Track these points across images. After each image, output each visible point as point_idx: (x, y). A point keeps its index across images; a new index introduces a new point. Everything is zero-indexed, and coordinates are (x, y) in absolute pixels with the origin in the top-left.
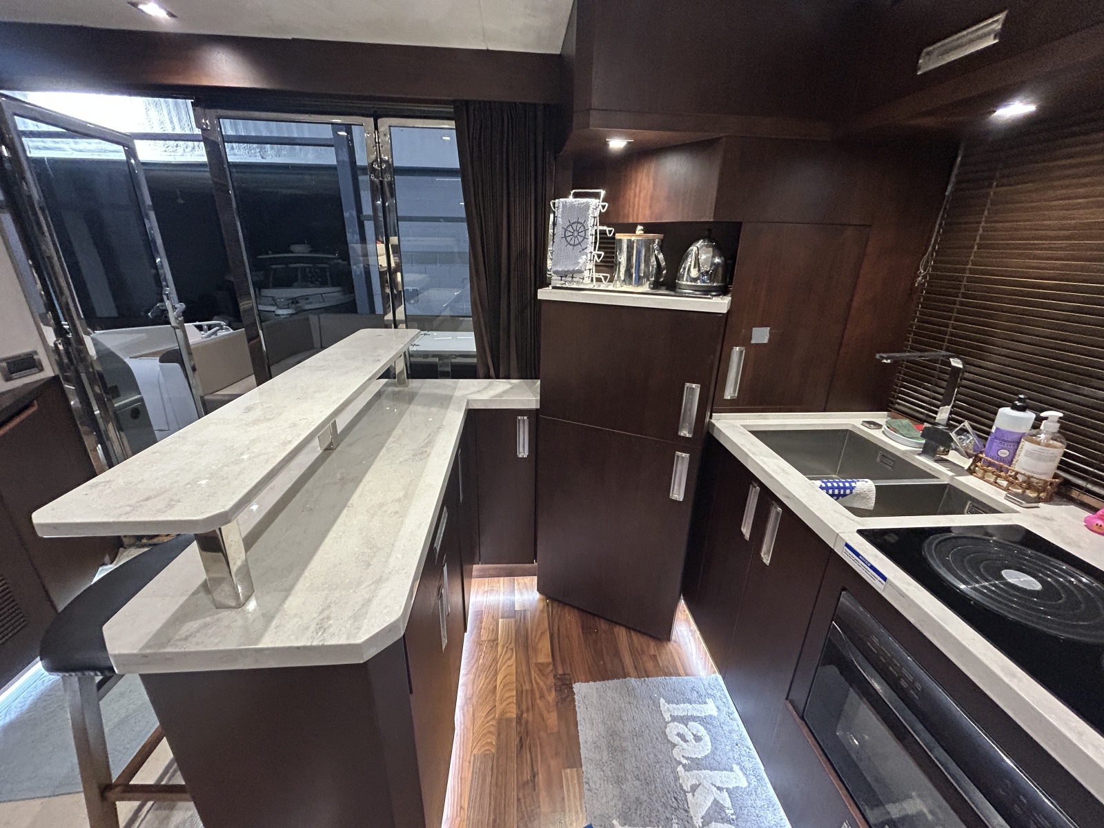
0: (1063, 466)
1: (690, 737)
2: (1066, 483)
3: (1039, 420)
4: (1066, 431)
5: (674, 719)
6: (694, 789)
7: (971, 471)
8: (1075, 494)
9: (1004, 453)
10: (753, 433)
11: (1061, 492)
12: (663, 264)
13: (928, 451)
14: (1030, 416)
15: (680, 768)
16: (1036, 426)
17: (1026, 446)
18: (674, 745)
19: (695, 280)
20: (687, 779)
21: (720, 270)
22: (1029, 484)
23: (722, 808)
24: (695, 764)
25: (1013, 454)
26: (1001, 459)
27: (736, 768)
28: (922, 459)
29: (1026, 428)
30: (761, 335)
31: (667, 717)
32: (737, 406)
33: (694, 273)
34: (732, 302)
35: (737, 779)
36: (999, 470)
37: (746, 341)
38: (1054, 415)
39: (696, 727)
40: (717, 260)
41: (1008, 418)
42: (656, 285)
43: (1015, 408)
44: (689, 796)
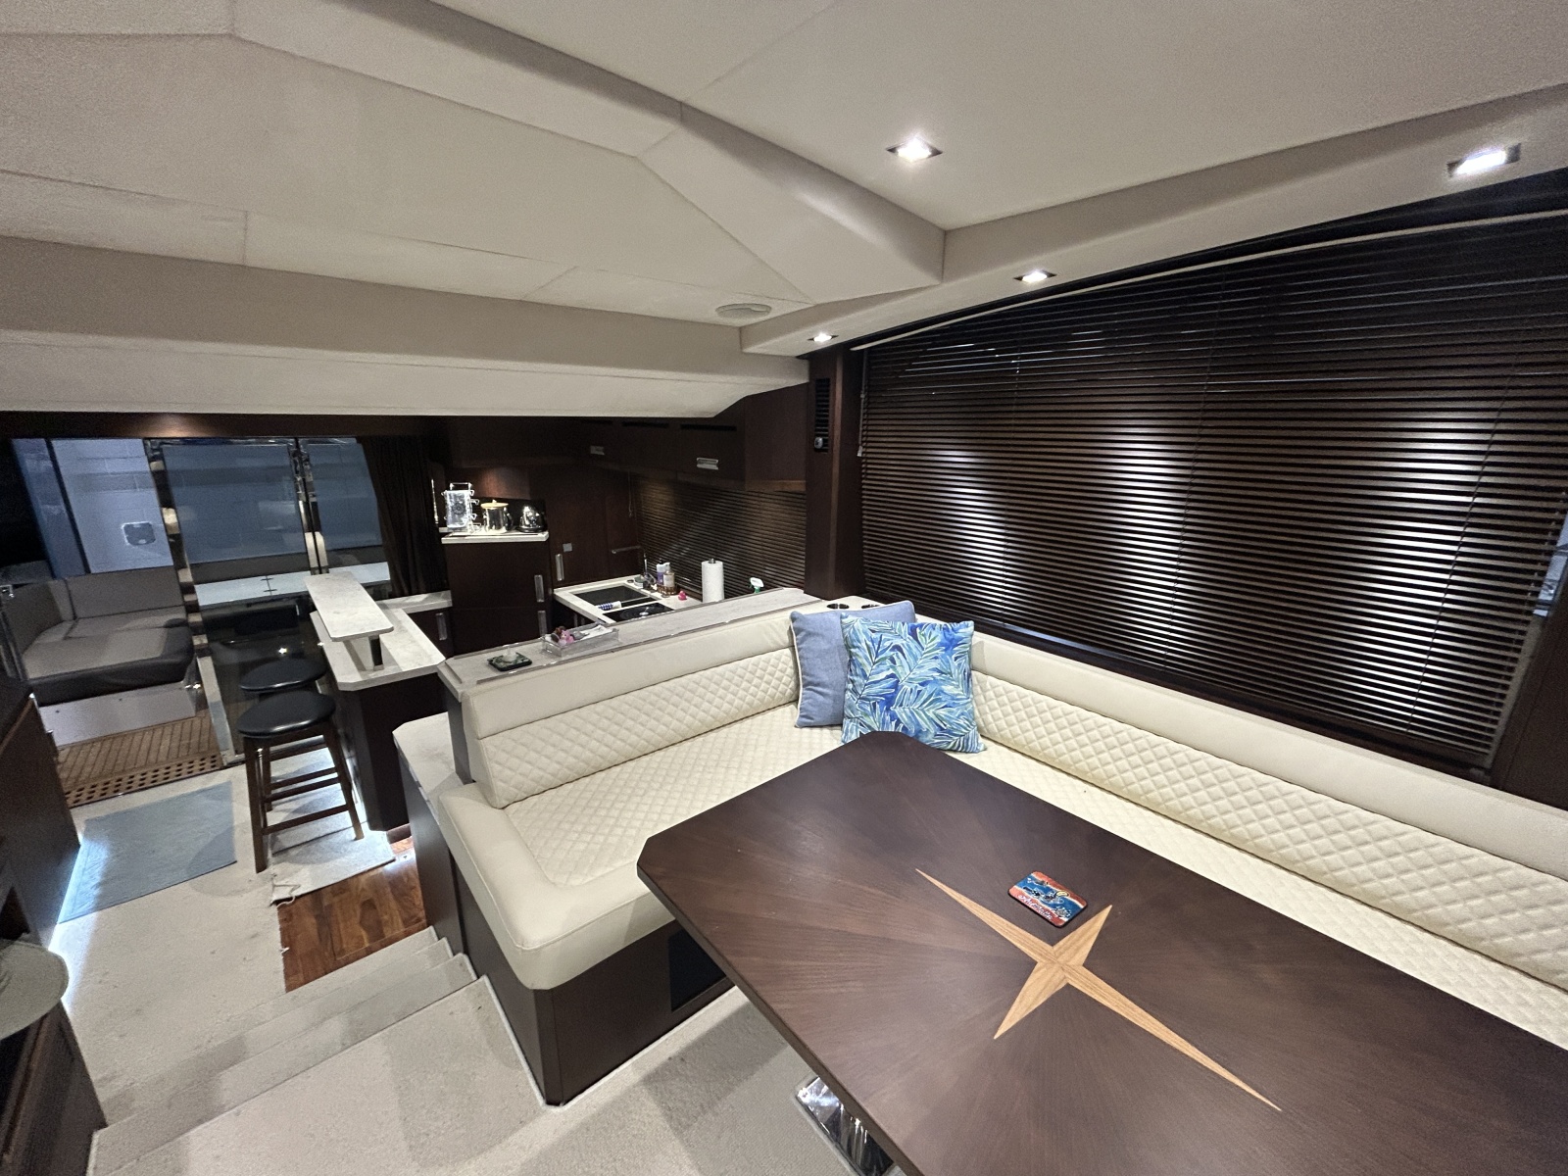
3: (666, 566)
7: (656, 590)
10: (577, 595)
12: (510, 518)
13: (645, 587)
19: (529, 526)
21: (540, 520)
26: (661, 583)
28: (643, 590)
29: (664, 570)
30: (568, 547)
32: (566, 583)
33: (527, 523)
34: (550, 534)
36: (661, 586)
37: (561, 551)
38: (667, 563)
40: (537, 515)
41: (660, 568)
42: (509, 529)
43: (658, 563)
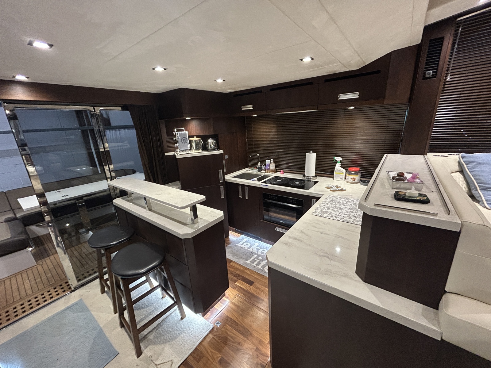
0: (275, 167)
1: (246, 245)
2: (276, 169)
3: (271, 161)
4: (274, 162)
5: (241, 245)
6: (252, 250)
7: (266, 172)
8: (278, 170)
9: (269, 167)
11: (276, 171)
12: (203, 145)
13: (259, 171)
14: (269, 160)
15: (248, 249)
16: (271, 162)
17: (271, 165)
18: (245, 248)
20: (251, 250)
22: (273, 171)
23: (258, 249)
24: (250, 247)
25: (270, 167)
26: (269, 168)
27: (255, 243)
28: (259, 173)
29: (270, 163)
30: (226, 157)
31: (240, 246)
32: (228, 173)
33: (212, 146)
35: (257, 244)
36: (269, 170)
38: (272, 159)
39: (245, 243)
40: (215, 142)
41: (267, 162)
42: (203, 150)
43: (267, 160)
44: (253, 251)
